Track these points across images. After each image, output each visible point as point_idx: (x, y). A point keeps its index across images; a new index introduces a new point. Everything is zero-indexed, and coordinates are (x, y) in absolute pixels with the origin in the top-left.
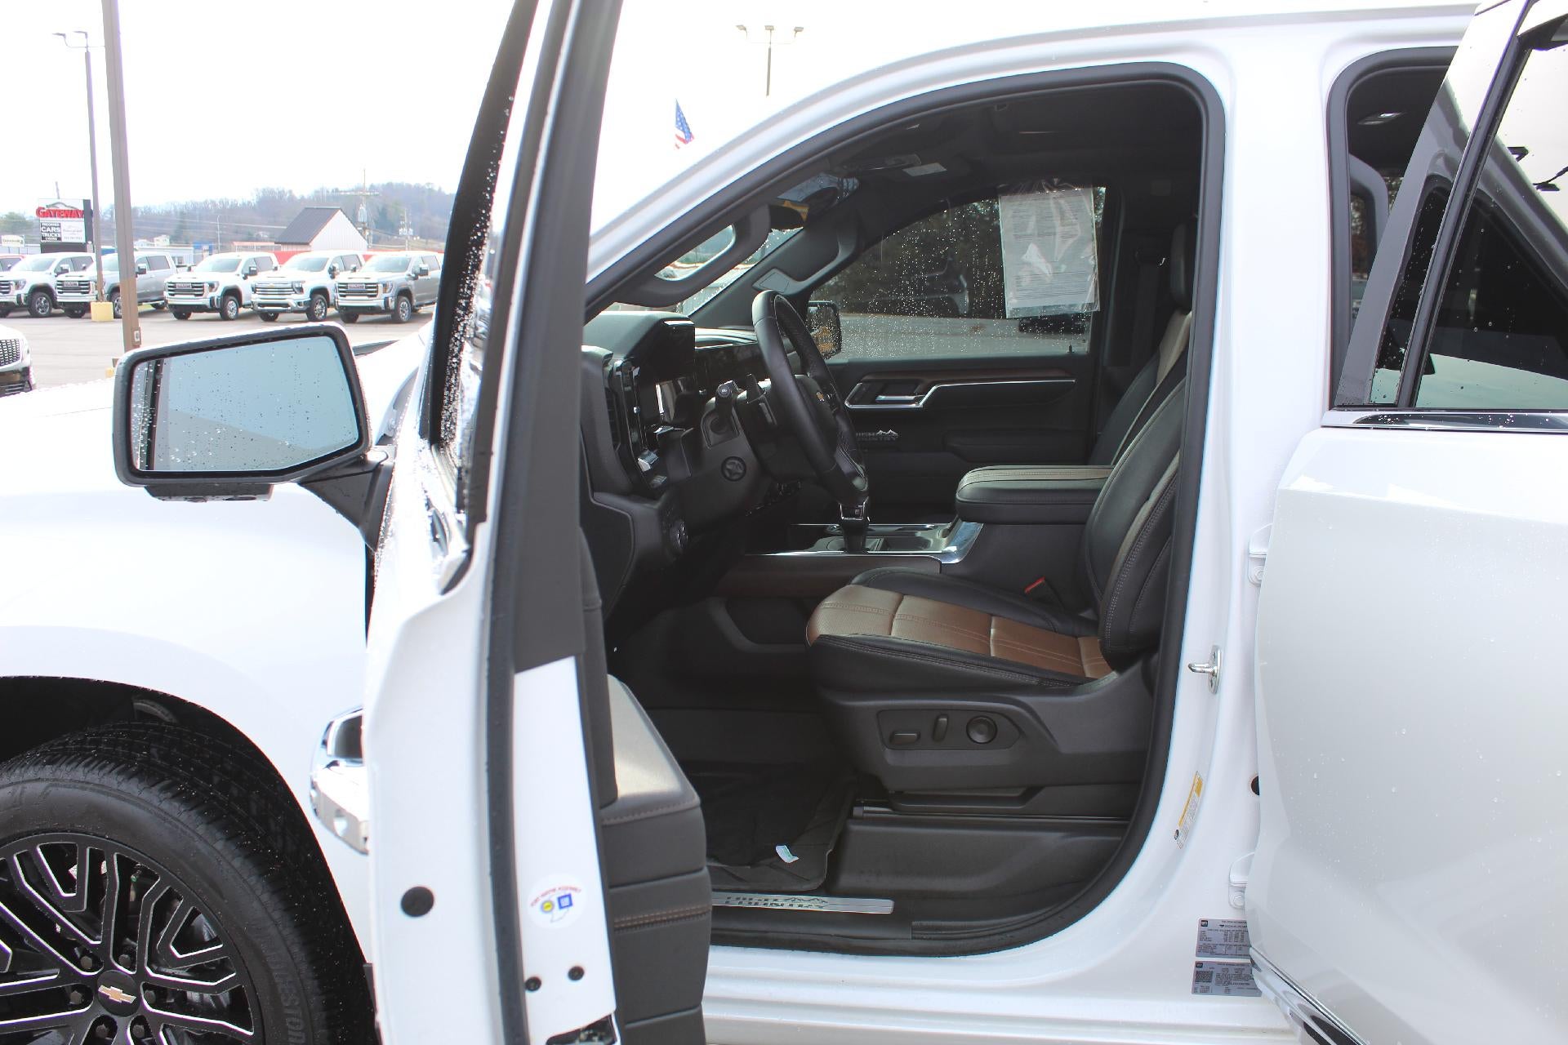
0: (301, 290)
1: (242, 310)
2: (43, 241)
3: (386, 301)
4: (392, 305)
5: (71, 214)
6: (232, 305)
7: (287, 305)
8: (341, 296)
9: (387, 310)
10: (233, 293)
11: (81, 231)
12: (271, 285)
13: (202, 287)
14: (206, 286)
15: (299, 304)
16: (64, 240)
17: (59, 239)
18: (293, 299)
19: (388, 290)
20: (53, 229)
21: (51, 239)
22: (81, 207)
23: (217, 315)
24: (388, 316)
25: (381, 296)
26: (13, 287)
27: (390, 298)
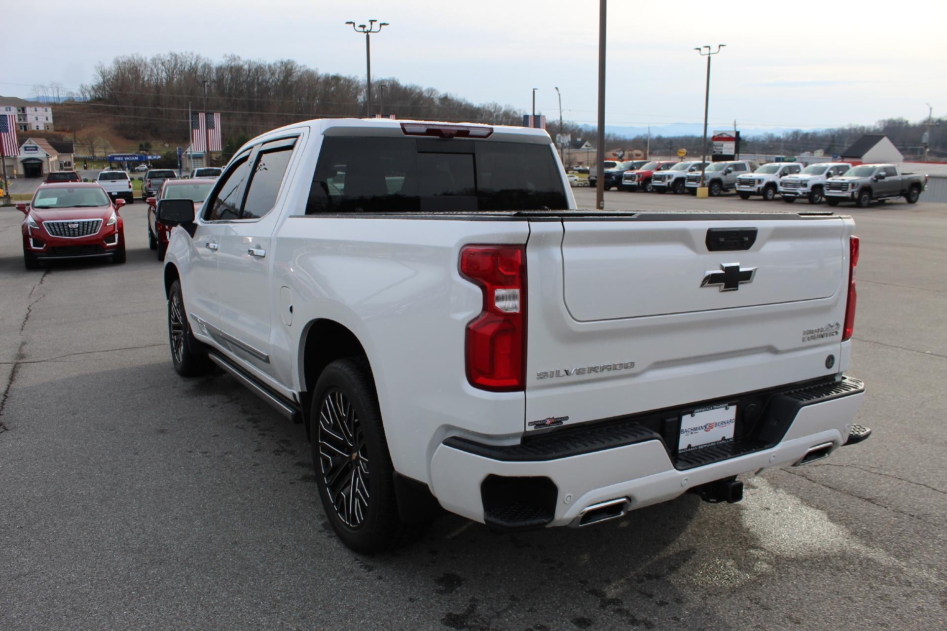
0: (806, 185)
1: (777, 196)
2: (714, 154)
3: (853, 193)
4: (856, 196)
5: (729, 139)
6: (771, 192)
7: (797, 193)
8: (827, 190)
9: (852, 198)
10: (772, 185)
11: (732, 149)
12: (790, 182)
13: (754, 181)
14: (757, 181)
15: (804, 193)
16: (724, 153)
17: (721, 153)
18: (800, 191)
19: (855, 187)
20: (719, 147)
21: (718, 153)
22: (734, 135)
23: (761, 197)
24: (854, 203)
25: (850, 190)
26: (667, 178)
27: (855, 193)
